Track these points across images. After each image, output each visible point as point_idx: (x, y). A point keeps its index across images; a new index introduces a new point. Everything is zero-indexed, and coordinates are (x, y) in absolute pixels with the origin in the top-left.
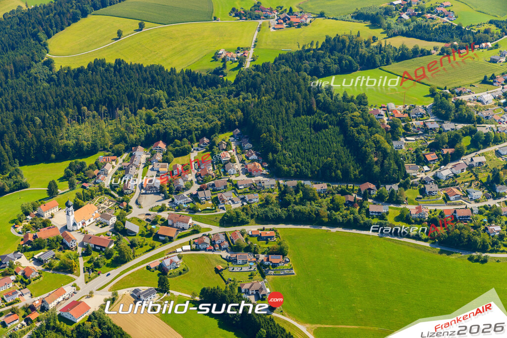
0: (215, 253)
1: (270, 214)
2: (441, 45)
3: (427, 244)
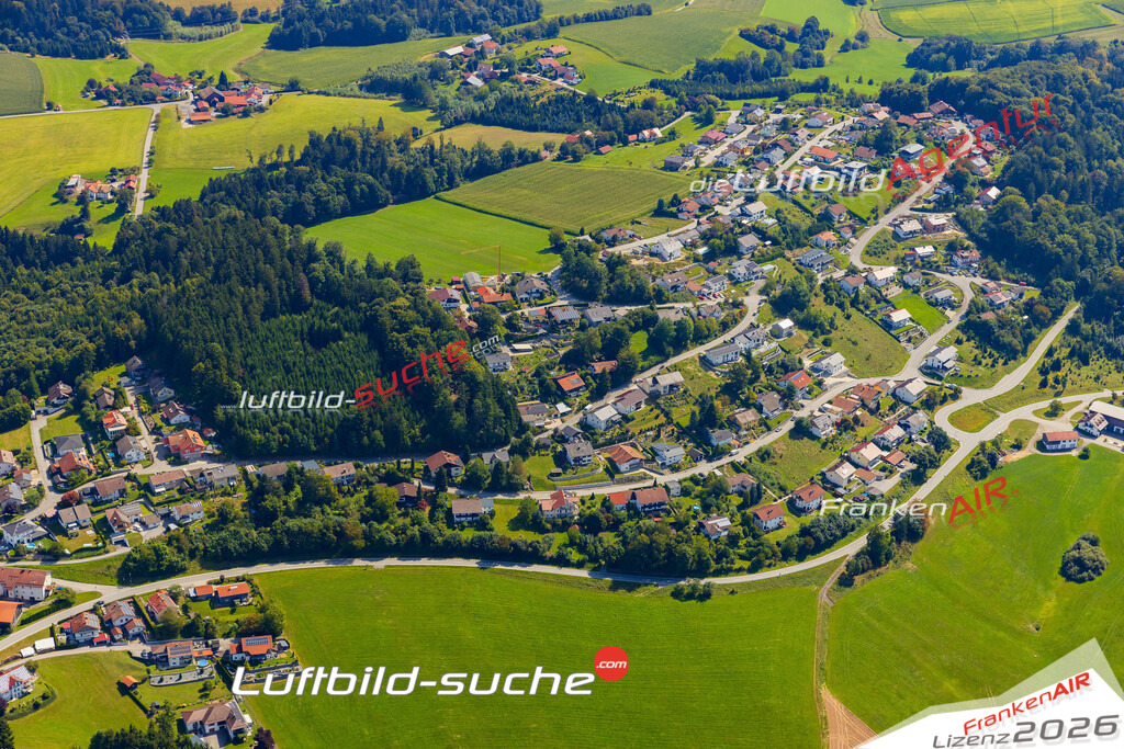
0: (116, 648)
1: (233, 545)
2: (559, 139)
3: (583, 573)
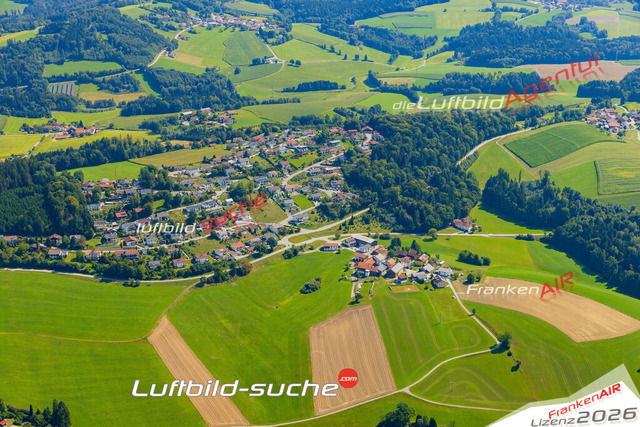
3: (92, 276)
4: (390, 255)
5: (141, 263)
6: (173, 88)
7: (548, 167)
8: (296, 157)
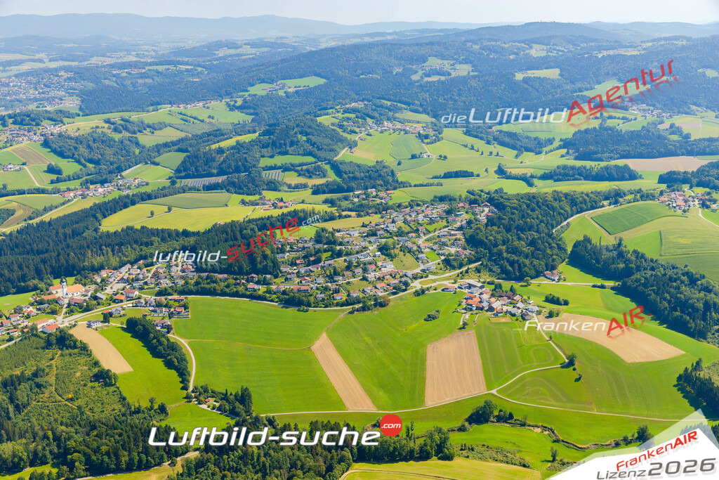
0: (147, 308)
1: (187, 290)
4: (492, 295)
5: (311, 295)
6: (351, 175)
7: (623, 235)
8: (430, 224)
